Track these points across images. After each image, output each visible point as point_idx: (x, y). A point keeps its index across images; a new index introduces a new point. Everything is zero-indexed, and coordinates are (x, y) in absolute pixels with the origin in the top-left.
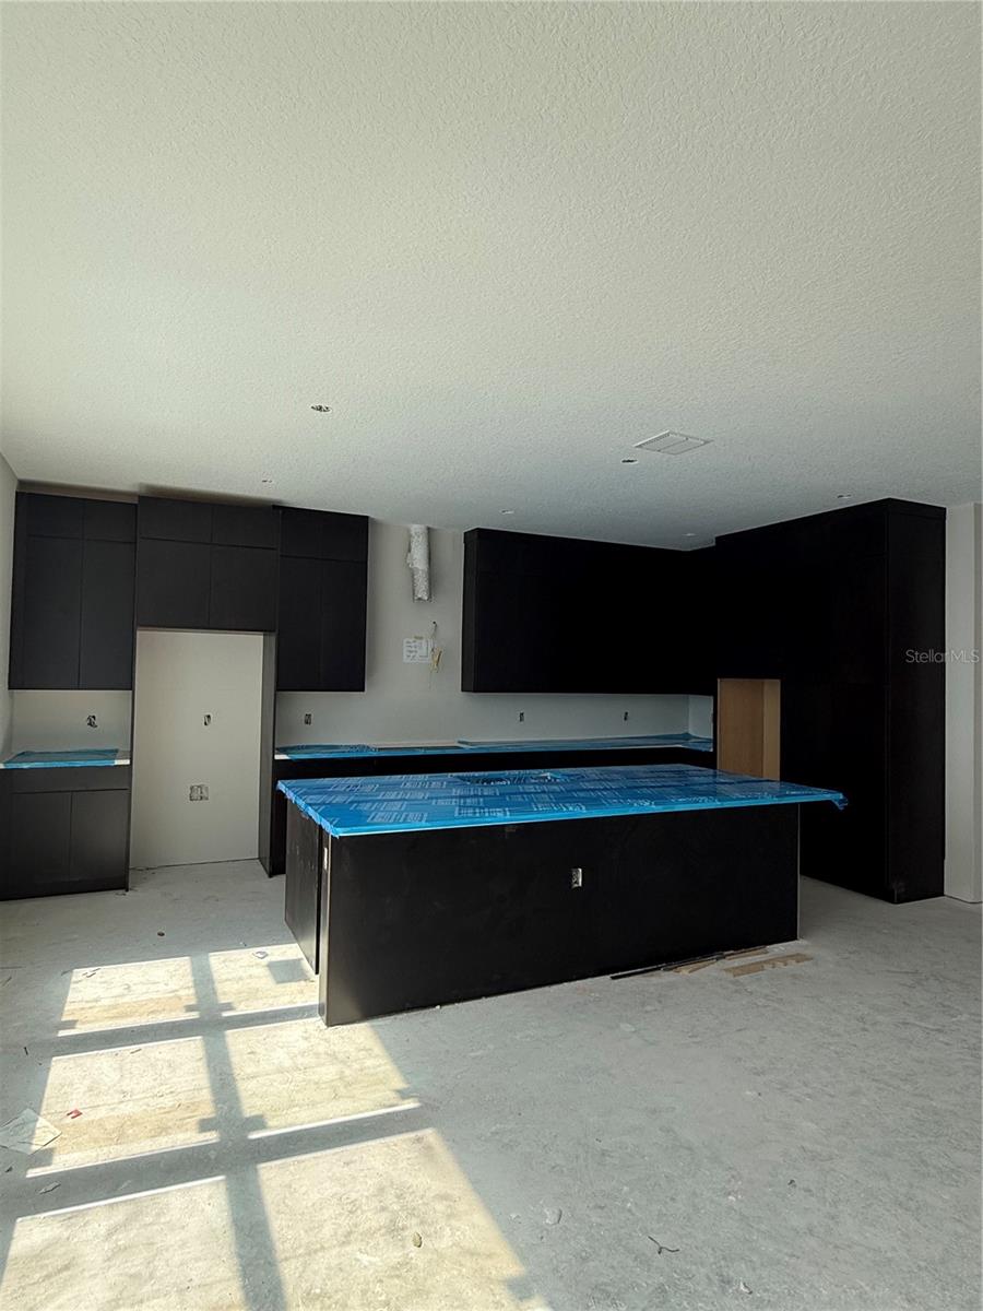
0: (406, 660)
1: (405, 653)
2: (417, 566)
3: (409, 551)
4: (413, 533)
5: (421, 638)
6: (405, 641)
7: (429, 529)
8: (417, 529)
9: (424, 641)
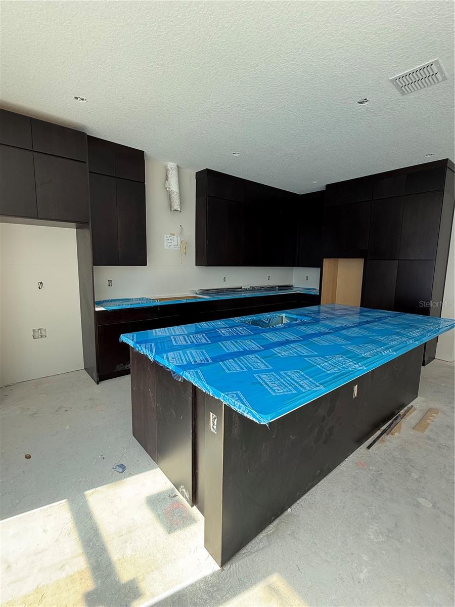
0: (166, 248)
1: (165, 244)
2: (173, 189)
3: (167, 179)
4: (169, 167)
5: (174, 235)
6: (165, 236)
7: (178, 166)
8: (171, 165)
9: (175, 236)
